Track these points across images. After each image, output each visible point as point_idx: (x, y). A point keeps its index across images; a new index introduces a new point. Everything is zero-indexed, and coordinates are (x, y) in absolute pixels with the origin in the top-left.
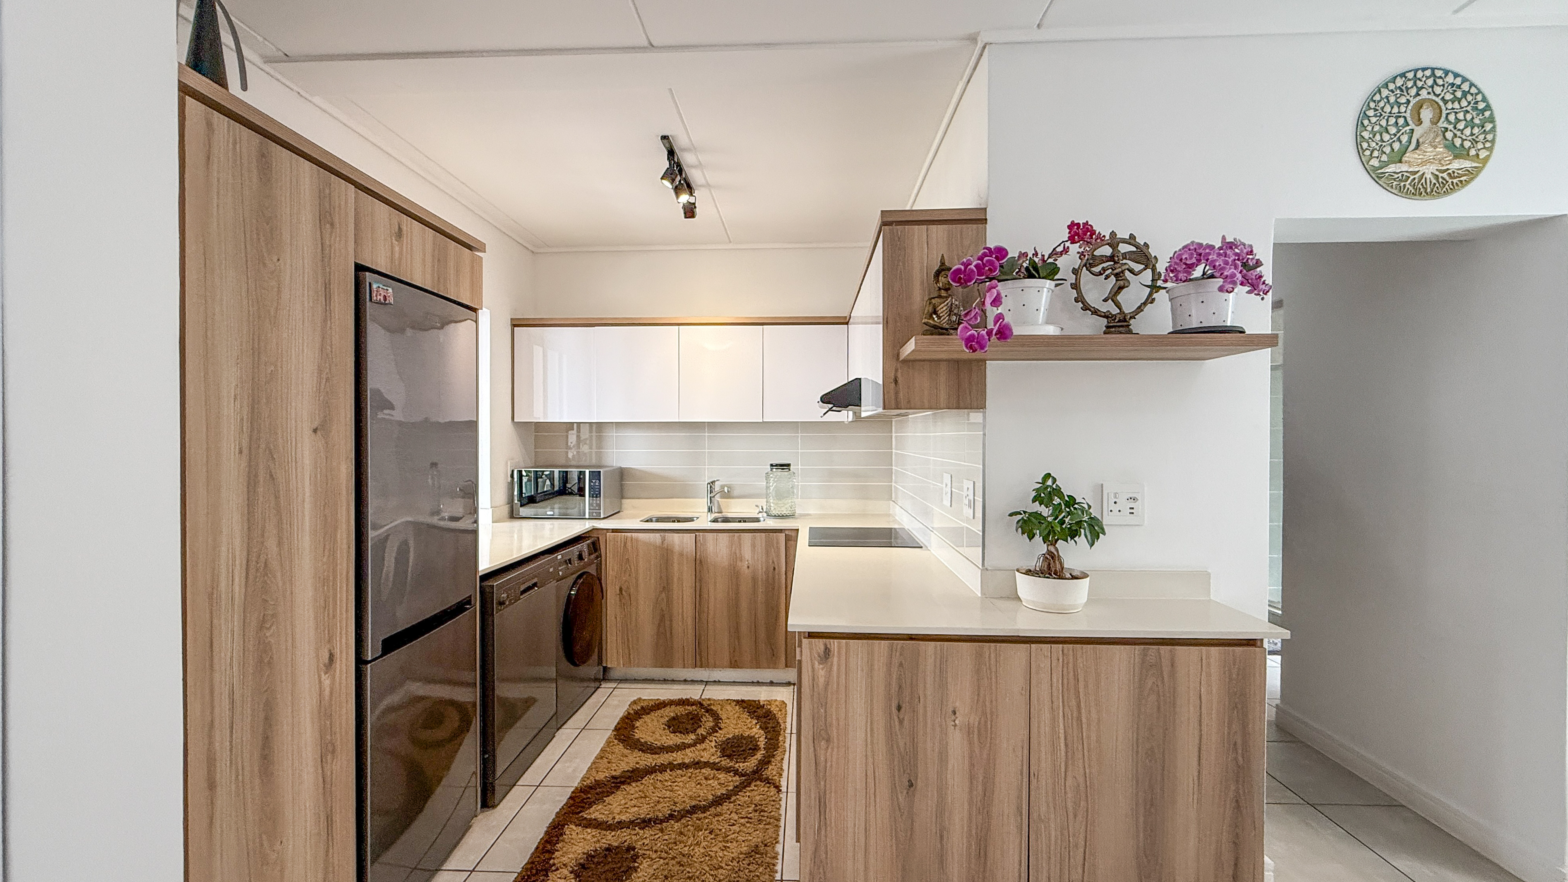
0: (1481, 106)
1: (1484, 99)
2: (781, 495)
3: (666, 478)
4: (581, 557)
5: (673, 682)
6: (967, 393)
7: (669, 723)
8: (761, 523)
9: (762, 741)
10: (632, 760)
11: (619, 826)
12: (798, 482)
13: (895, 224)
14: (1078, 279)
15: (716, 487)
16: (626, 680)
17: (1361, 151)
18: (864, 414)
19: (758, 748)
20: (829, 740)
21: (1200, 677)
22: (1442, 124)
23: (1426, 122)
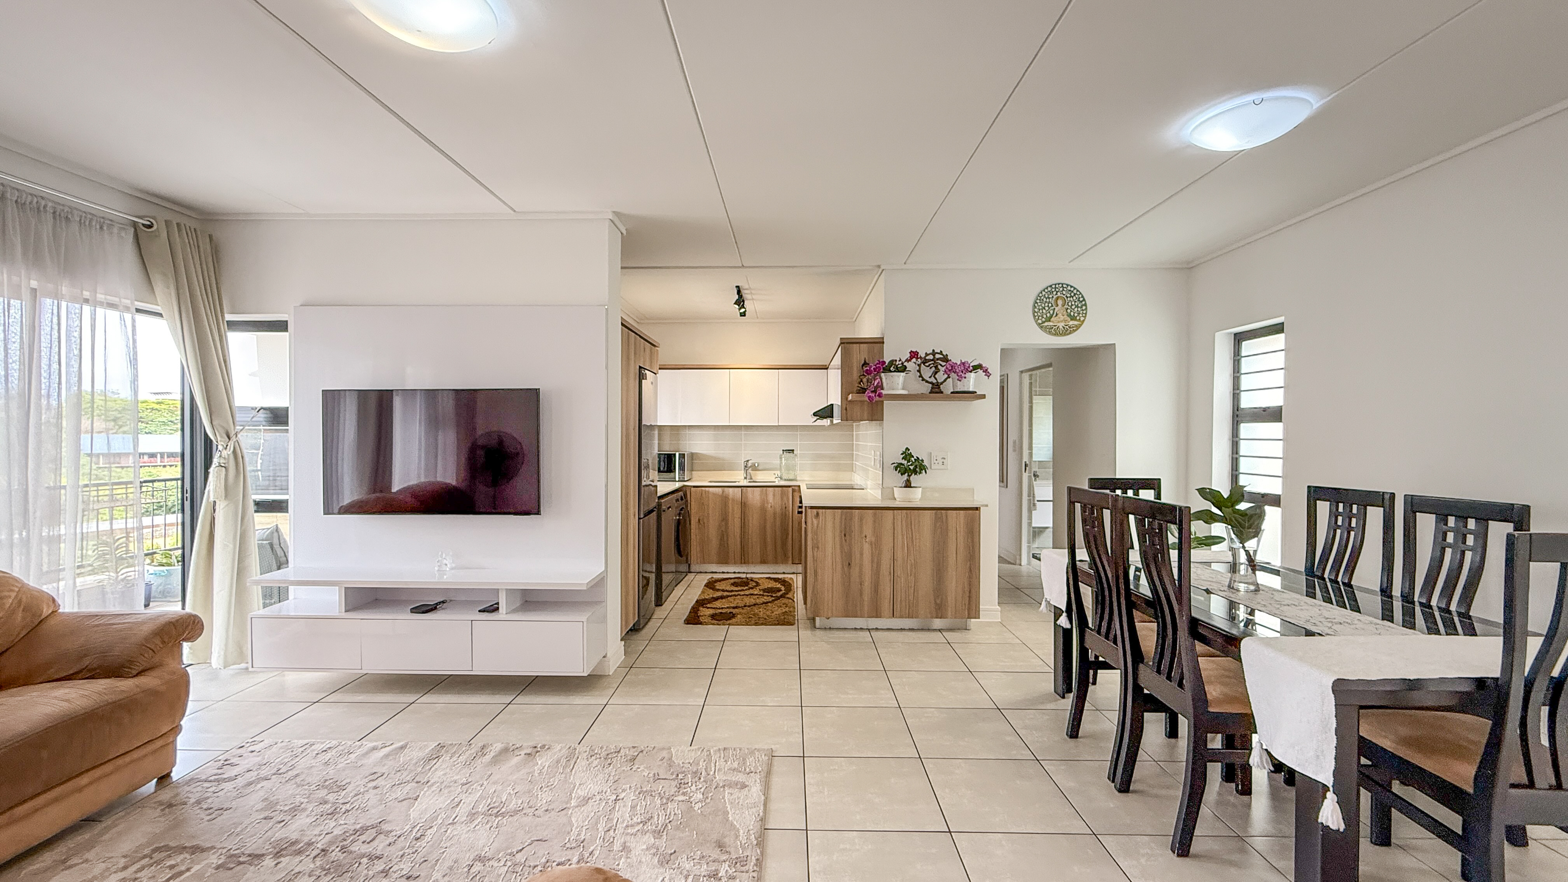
0: (1081, 299)
1: (1082, 297)
2: (789, 468)
3: (719, 459)
4: (682, 499)
5: (728, 573)
6: (875, 413)
7: (733, 584)
8: (777, 483)
9: (783, 588)
10: (719, 594)
11: (722, 608)
12: (798, 461)
13: (846, 343)
14: (920, 368)
15: (750, 464)
16: (701, 572)
17: (1035, 316)
18: (835, 422)
19: (781, 590)
20: (818, 548)
21: (957, 522)
22: (1066, 306)
23: (1060, 305)
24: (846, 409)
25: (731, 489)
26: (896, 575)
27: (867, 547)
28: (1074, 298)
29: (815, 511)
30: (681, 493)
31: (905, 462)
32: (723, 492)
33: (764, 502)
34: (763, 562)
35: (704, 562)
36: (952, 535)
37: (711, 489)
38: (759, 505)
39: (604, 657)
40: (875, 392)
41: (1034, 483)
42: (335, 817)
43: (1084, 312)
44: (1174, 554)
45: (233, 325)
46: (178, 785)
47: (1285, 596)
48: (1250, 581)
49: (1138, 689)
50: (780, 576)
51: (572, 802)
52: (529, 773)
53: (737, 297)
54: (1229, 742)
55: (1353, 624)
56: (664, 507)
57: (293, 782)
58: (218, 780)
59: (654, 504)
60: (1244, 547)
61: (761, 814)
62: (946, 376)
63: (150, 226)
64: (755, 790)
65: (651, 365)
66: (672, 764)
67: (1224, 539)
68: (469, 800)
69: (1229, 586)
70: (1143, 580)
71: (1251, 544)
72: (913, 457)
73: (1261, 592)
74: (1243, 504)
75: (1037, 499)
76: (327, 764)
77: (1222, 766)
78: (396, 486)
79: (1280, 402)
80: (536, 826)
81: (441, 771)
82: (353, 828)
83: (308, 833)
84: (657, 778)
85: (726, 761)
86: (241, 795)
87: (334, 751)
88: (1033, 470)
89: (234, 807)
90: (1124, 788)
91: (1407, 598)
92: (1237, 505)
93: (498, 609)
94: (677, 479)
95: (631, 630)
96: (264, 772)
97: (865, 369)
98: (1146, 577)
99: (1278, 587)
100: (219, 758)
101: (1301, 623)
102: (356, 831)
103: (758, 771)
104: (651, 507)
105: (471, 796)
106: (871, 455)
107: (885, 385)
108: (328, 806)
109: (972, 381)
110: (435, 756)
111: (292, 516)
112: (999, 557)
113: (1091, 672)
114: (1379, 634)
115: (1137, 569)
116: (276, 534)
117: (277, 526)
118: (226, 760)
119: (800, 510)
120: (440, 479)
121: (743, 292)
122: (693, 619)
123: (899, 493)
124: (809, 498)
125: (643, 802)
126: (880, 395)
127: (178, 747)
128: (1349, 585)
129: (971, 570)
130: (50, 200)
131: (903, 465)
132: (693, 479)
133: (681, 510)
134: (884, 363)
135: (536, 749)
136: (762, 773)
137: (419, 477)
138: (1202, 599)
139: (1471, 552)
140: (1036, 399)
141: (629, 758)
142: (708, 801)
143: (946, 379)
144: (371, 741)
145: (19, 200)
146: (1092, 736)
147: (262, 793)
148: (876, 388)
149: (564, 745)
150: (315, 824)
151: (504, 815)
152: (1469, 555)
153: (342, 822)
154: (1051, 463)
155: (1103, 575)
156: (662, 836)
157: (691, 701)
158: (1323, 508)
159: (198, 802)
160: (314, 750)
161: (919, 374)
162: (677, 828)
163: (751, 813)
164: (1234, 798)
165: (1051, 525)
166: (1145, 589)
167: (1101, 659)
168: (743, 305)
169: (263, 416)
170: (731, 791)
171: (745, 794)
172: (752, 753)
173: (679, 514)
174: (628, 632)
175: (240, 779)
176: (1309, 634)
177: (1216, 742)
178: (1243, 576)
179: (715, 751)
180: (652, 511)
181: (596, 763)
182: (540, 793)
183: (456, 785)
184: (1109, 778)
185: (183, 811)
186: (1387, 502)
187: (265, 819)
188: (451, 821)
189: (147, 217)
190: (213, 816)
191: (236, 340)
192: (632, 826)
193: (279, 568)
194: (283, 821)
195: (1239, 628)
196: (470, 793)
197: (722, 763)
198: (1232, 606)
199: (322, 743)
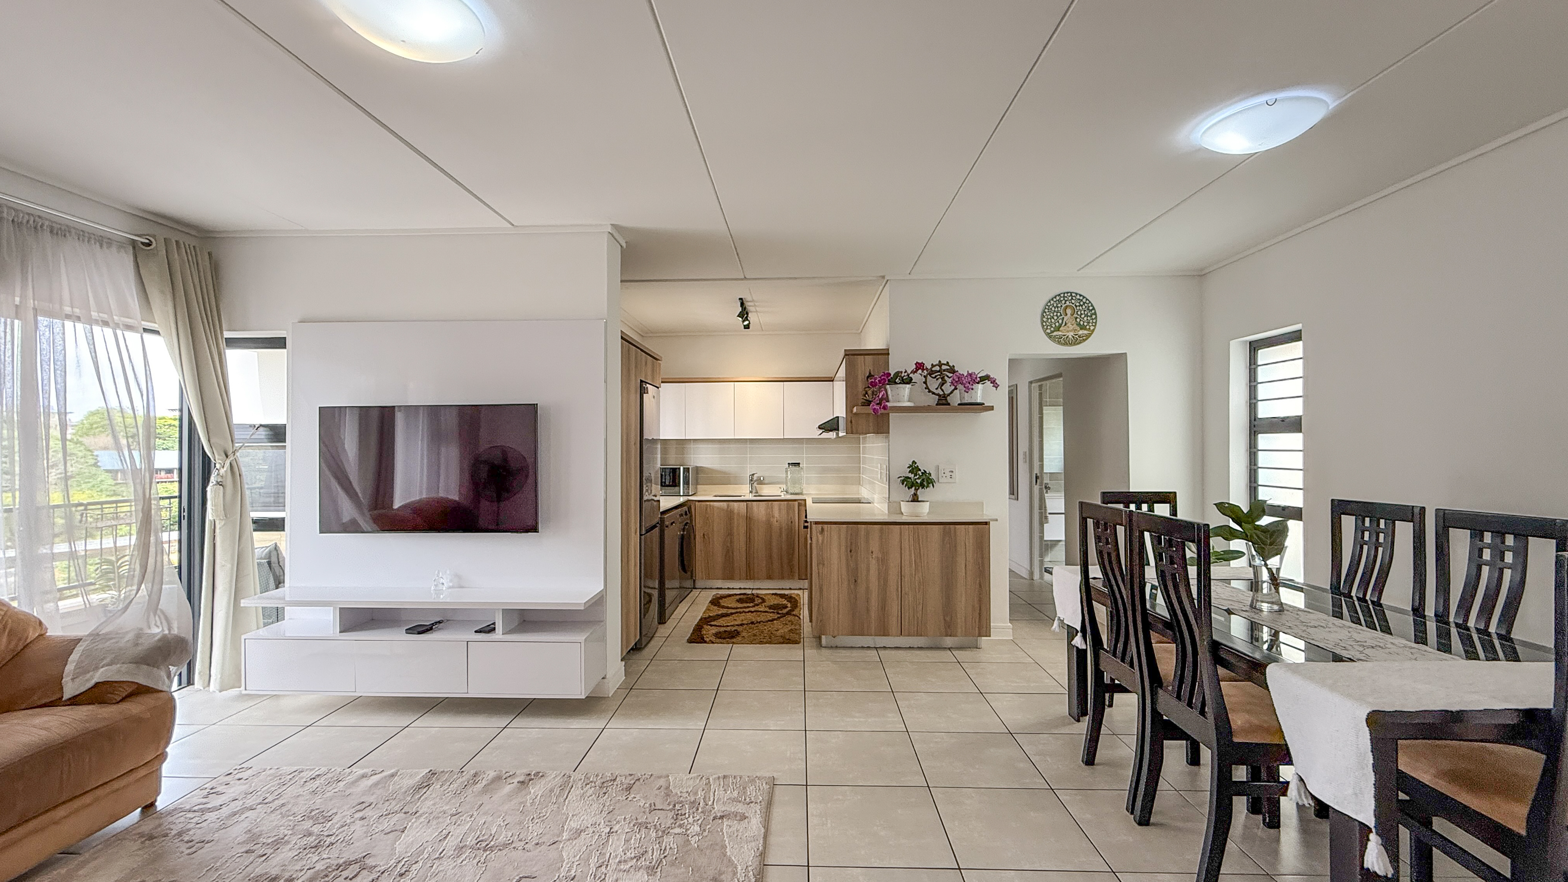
0: (1091, 308)
1: (1092, 305)
2: (795, 482)
3: (725, 473)
4: (686, 514)
5: (733, 589)
6: (881, 427)
7: (738, 601)
8: (783, 497)
9: (789, 605)
10: (724, 611)
11: (728, 626)
12: (804, 474)
13: (851, 355)
14: (926, 380)
15: (755, 478)
16: (706, 588)
17: (1043, 326)
18: (841, 434)
19: (787, 607)
20: (824, 564)
21: (966, 537)
22: (1075, 315)
23: (1069, 315)
24: (851, 422)
25: (735, 504)
26: (903, 592)
27: (873, 563)
28: (1084, 307)
29: (820, 526)
30: (685, 508)
31: (912, 476)
32: (728, 506)
33: (770, 515)
34: (770, 577)
35: (709, 578)
36: (961, 550)
37: (715, 503)
38: (764, 519)
39: (603, 678)
40: (880, 404)
41: (1046, 495)
42: (319, 851)
43: (1094, 321)
44: (1192, 571)
45: (232, 343)
46: (162, 815)
47: (1312, 616)
48: (1274, 600)
49: (1156, 714)
50: (786, 592)
51: (565, 834)
52: (522, 803)
53: (740, 309)
54: (1255, 775)
55: (1386, 648)
56: (667, 523)
57: (278, 812)
58: (203, 811)
59: (657, 520)
60: (1266, 565)
61: (761, 849)
62: (953, 387)
63: (149, 245)
64: (755, 823)
65: (653, 378)
66: (670, 793)
67: (1244, 554)
68: (458, 832)
69: (1251, 606)
70: (1160, 600)
71: (1273, 562)
72: (920, 470)
73: (1285, 612)
74: (1265, 517)
75: (1049, 511)
76: (314, 792)
77: (1248, 800)
78: (398, 503)
79: (1299, 412)
80: (526, 861)
81: (429, 802)
82: (335, 862)
83: (289, 868)
84: (653, 809)
85: (725, 790)
86: (224, 826)
87: (323, 779)
88: (1045, 482)
89: (216, 839)
90: (1144, 821)
91: (1442, 618)
92: (1259, 520)
93: (494, 629)
94: (682, 494)
95: (632, 649)
96: (249, 802)
97: (870, 381)
98: (1163, 595)
99: (1302, 605)
100: (205, 786)
101: (1330, 646)
102: (339, 866)
103: (758, 801)
104: (654, 523)
105: (460, 827)
106: (877, 467)
107: (890, 397)
108: (312, 839)
109: (980, 393)
110: (425, 784)
111: (288, 535)
112: (1011, 571)
113: (1107, 695)
114: (1416, 659)
115: (1153, 587)
116: (275, 553)
117: (276, 544)
118: (212, 789)
119: (806, 524)
120: (442, 494)
121: (747, 304)
122: (697, 637)
123: (905, 507)
124: (815, 512)
125: (638, 836)
126: (885, 408)
127: (164, 774)
128: (1378, 604)
129: (980, 586)
130: (47, 219)
131: (910, 478)
132: (699, 493)
133: (686, 524)
134: (890, 374)
135: (529, 778)
136: (763, 803)
137: (421, 493)
138: (1223, 619)
139: (1510, 571)
140: (1046, 410)
141: (625, 786)
142: (705, 834)
143: (953, 390)
144: (362, 768)
145: (16, 220)
146: (1107, 764)
147: (245, 825)
148: (881, 400)
149: (559, 772)
150: (298, 858)
151: (493, 849)
152: (1507, 573)
153: (325, 856)
154: (1063, 476)
155: (1118, 596)
156: (656, 872)
157: (691, 725)
158: (1348, 523)
159: (180, 834)
160: (302, 778)
161: (925, 386)
162: (672, 864)
163: (749, 847)
164: (1262, 831)
165: (1063, 539)
166: (1161, 608)
167: (1117, 682)
168: (747, 317)
169: (264, 433)
170: (730, 822)
171: (744, 826)
172: (752, 781)
173: (684, 530)
174: (629, 651)
175: (224, 809)
176: (1337, 658)
177: (1240, 773)
178: (1265, 595)
179: (714, 779)
180: (653, 527)
181: (591, 792)
182: (531, 825)
183: (445, 815)
184: (1127, 809)
185: (163, 844)
186: (1417, 518)
187: (247, 852)
188: (437, 856)
189: (147, 235)
190: (193, 849)
191: (233, 356)
192: (625, 861)
193: (277, 588)
194: (266, 854)
195: (1261, 649)
196: (459, 825)
197: (722, 793)
198: (1254, 628)
199: (311, 770)
